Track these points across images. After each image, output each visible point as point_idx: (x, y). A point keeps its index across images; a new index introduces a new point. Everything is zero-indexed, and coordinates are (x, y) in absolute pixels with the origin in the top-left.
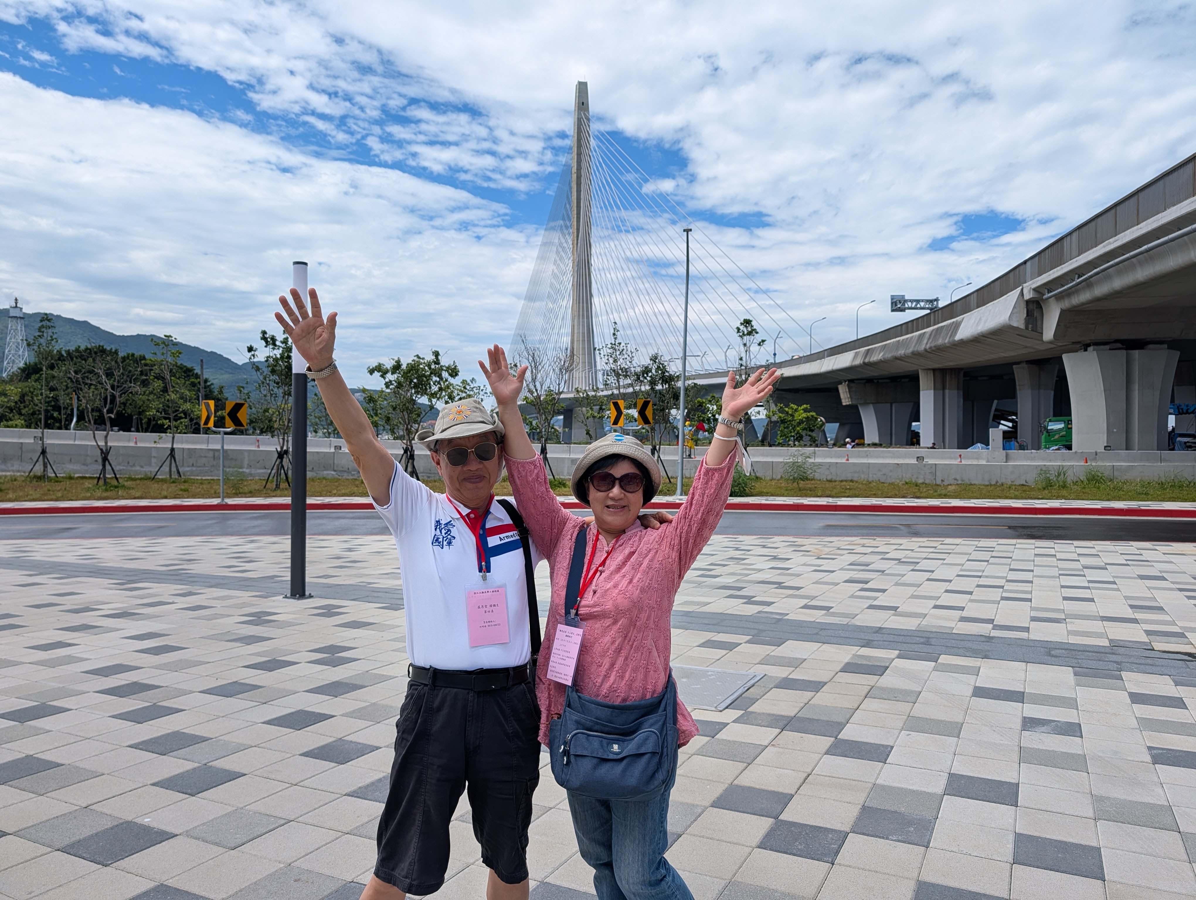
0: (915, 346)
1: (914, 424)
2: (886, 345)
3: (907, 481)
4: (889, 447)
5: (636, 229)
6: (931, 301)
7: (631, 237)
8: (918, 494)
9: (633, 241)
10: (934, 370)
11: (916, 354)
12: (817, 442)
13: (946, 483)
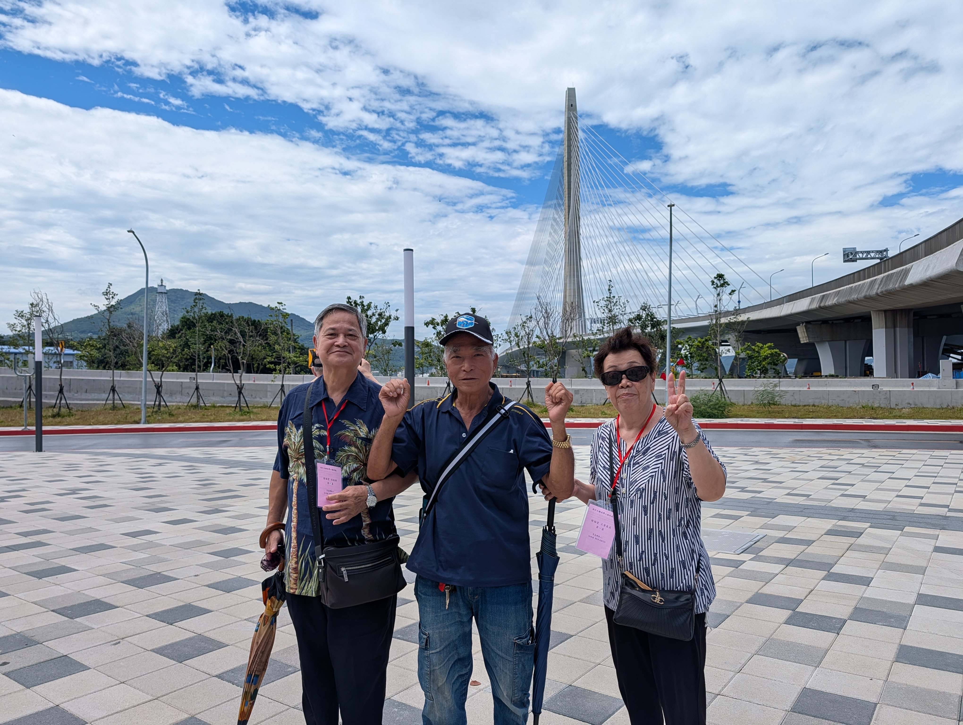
0: (867, 291)
1: (867, 358)
2: (839, 291)
3: (864, 405)
4: (845, 378)
5: (618, 203)
6: (881, 252)
7: (613, 210)
8: (875, 416)
9: (615, 213)
10: (885, 311)
11: (868, 298)
12: (780, 374)
13: (900, 407)
